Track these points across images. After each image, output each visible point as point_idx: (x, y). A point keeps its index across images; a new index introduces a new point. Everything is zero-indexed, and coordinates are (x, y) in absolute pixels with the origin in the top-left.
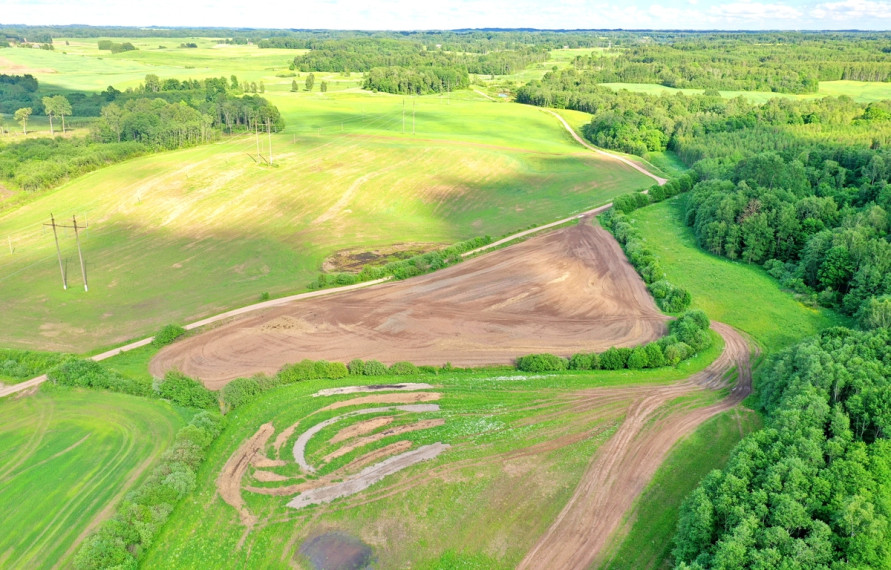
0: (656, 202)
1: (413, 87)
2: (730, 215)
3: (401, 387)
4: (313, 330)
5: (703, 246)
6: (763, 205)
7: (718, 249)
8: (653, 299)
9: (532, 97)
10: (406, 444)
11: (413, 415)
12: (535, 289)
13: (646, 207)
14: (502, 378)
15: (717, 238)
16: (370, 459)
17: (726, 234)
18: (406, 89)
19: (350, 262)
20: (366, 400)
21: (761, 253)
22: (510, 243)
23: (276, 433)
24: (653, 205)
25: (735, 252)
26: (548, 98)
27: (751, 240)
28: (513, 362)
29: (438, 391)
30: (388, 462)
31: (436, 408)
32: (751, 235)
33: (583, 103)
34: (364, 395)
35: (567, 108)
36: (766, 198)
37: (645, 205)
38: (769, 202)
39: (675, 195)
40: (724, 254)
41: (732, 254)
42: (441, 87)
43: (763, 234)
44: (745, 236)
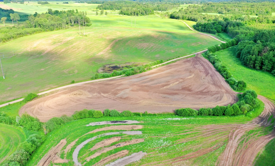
0: (223, 49)
1: (135, 14)
2: (257, 53)
3: (125, 122)
4: (90, 96)
5: (245, 64)
6: (270, 49)
7: (252, 66)
8: (229, 85)
9: (175, 16)
10: (126, 152)
11: (130, 136)
12: (181, 80)
13: (220, 51)
14: (169, 119)
15: (251, 62)
16: (108, 160)
17: (256, 60)
18: (133, 14)
19: (109, 69)
20: (110, 128)
21: (270, 67)
22: (170, 63)
23: (67, 144)
24: (222, 50)
25: (259, 67)
26: (181, 17)
27: (266, 62)
28: (174, 111)
29: (141, 124)
30: (117, 162)
31: (140, 133)
32: (266, 60)
33: (193, 18)
34: (109, 125)
35: (187, 20)
36: (271, 46)
37: (219, 50)
38: (272, 48)
39: (229, 47)
40: (254, 68)
41: (258, 68)
42: (145, 13)
43: (271, 60)
44: (264, 61)
